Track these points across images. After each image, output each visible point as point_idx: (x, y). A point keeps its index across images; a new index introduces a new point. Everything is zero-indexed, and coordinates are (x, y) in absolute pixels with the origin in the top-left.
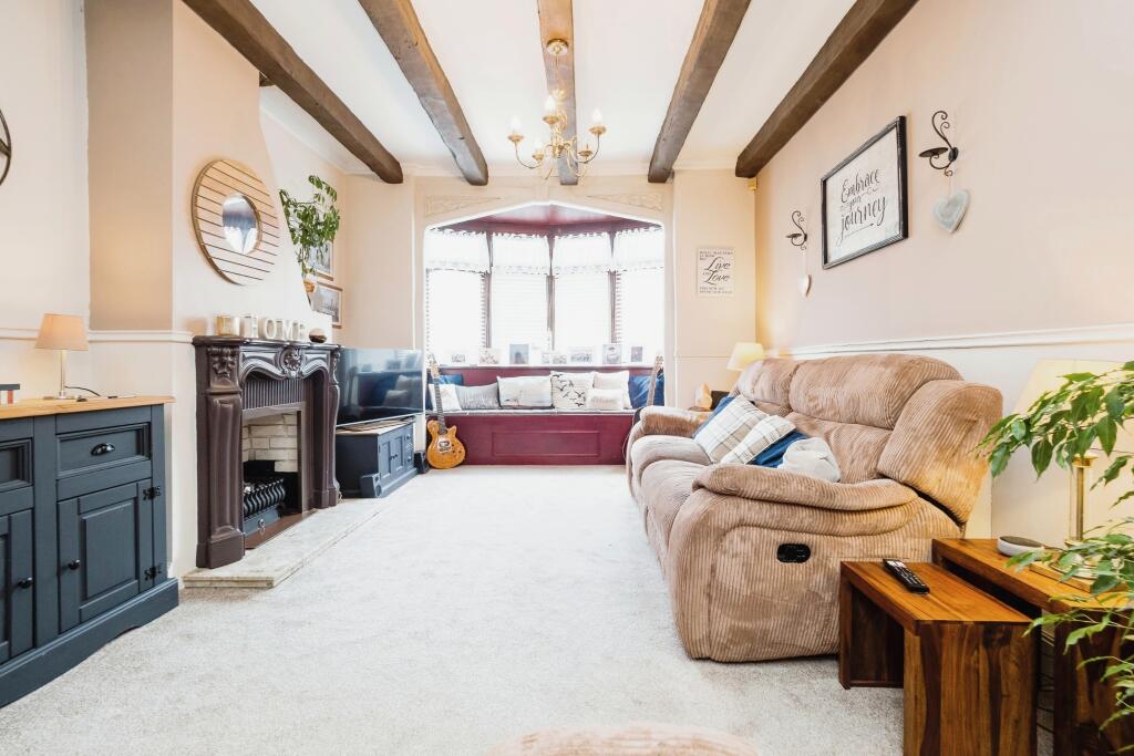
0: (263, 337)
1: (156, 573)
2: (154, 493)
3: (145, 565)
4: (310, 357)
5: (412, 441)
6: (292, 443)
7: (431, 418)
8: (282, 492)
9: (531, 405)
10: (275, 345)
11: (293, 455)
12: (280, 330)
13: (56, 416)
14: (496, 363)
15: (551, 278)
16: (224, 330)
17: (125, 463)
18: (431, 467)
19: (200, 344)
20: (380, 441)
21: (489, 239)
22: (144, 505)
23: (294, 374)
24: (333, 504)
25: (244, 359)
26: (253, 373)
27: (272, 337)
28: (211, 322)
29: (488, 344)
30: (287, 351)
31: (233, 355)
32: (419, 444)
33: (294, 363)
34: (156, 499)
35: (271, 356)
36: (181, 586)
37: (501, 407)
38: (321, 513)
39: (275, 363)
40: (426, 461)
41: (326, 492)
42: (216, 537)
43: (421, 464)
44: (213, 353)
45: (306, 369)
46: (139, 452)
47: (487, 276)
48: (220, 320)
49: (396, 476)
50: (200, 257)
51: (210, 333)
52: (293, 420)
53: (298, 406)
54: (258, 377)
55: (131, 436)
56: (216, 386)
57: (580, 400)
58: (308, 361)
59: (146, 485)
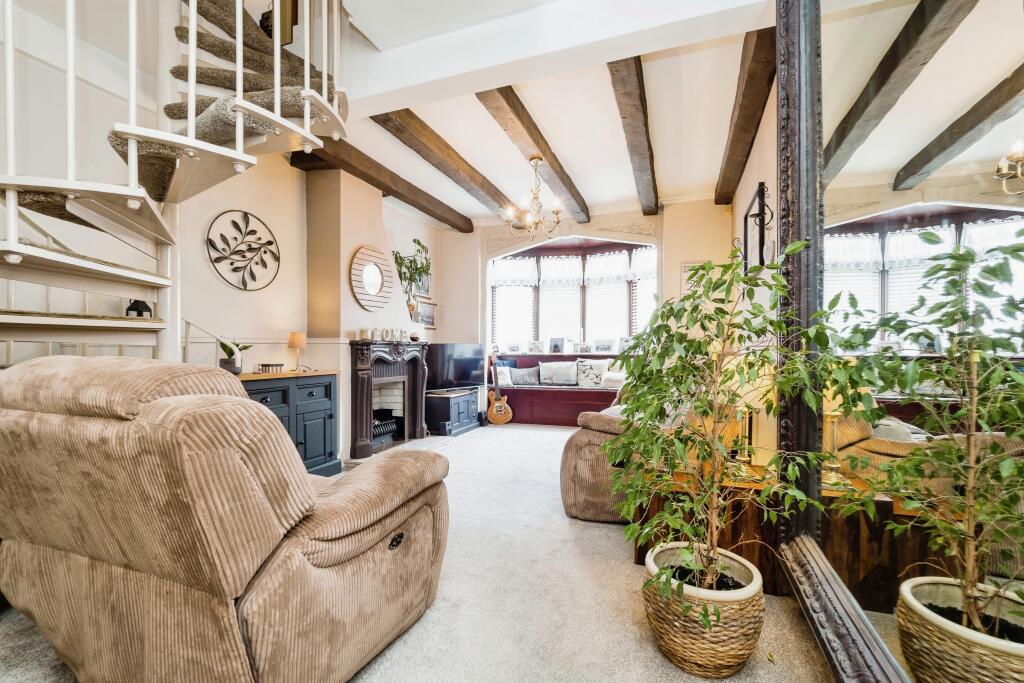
0: (383, 340)
1: (332, 455)
2: (331, 416)
3: (328, 450)
4: (409, 349)
5: (477, 404)
6: (400, 399)
7: (491, 389)
8: (394, 427)
9: (560, 382)
10: (390, 344)
11: (400, 407)
12: (392, 334)
13: (296, 378)
14: (541, 351)
15: (583, 288)
16: (364, 337)
17: (320, 402)
18: (490, 422)
19: (353, 344)
20: (452, 402)
21: (538, 261)
22: (328, 421)
23: (399, 359)
24: (422, 437)
25: (374, 351)
26: (378, 359)
27: (388, 339)
28: (358, 332)
29: (537, 338)
30: (395, 347)
31: (367, 350)
32: (482, 406)
33: (399, 353)
34: (333, 420)
35: (387, 350)
36: (343, 465)
37: (540, 383)
38: (415, 441)
39: (390, 354)
40: (486, 418)
41: (418, 430)
42: (359, 443)
43: (483, 420)
44: (359, 349)
45: (407, 357)
46: (326, 397)
47: (537, 289)
48: (362, 332)
49: (462, 425)
50: (353, 300)
51: (357, 339)
52: (401, 386)
53: (404, 378)
54: (380, 361)
55: (323, 389)
56: (360, 366)
57: (596, 380)
58: (408, 352)
59: (329, 412)
